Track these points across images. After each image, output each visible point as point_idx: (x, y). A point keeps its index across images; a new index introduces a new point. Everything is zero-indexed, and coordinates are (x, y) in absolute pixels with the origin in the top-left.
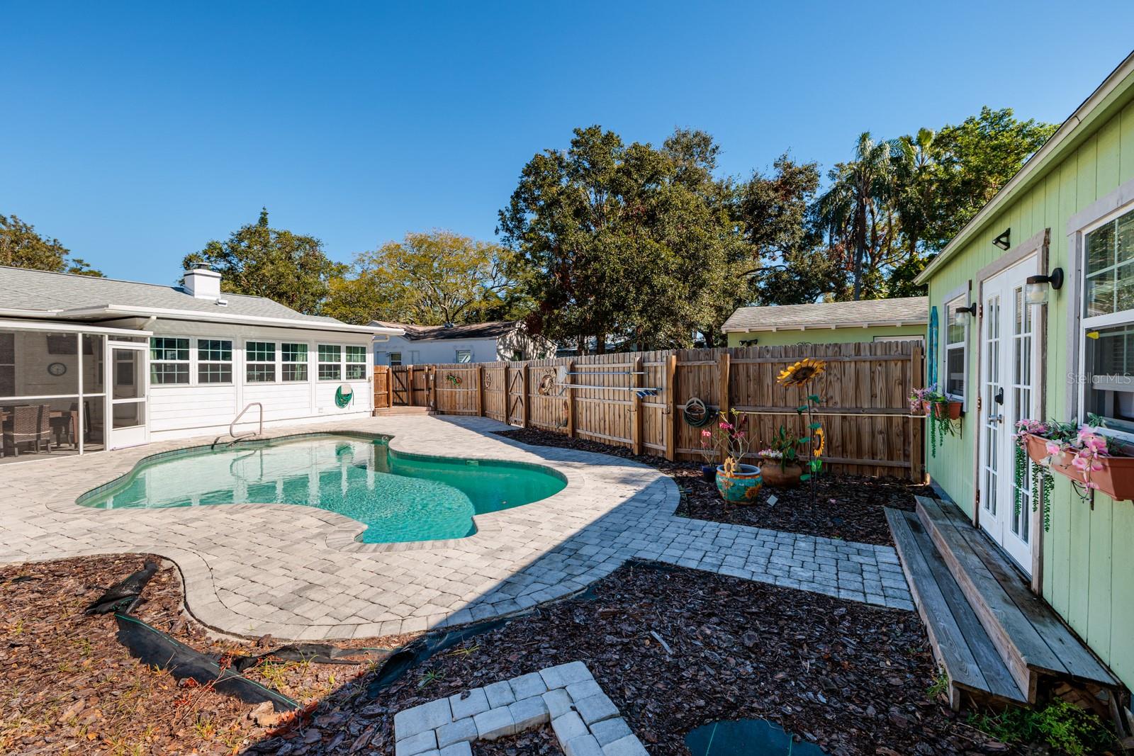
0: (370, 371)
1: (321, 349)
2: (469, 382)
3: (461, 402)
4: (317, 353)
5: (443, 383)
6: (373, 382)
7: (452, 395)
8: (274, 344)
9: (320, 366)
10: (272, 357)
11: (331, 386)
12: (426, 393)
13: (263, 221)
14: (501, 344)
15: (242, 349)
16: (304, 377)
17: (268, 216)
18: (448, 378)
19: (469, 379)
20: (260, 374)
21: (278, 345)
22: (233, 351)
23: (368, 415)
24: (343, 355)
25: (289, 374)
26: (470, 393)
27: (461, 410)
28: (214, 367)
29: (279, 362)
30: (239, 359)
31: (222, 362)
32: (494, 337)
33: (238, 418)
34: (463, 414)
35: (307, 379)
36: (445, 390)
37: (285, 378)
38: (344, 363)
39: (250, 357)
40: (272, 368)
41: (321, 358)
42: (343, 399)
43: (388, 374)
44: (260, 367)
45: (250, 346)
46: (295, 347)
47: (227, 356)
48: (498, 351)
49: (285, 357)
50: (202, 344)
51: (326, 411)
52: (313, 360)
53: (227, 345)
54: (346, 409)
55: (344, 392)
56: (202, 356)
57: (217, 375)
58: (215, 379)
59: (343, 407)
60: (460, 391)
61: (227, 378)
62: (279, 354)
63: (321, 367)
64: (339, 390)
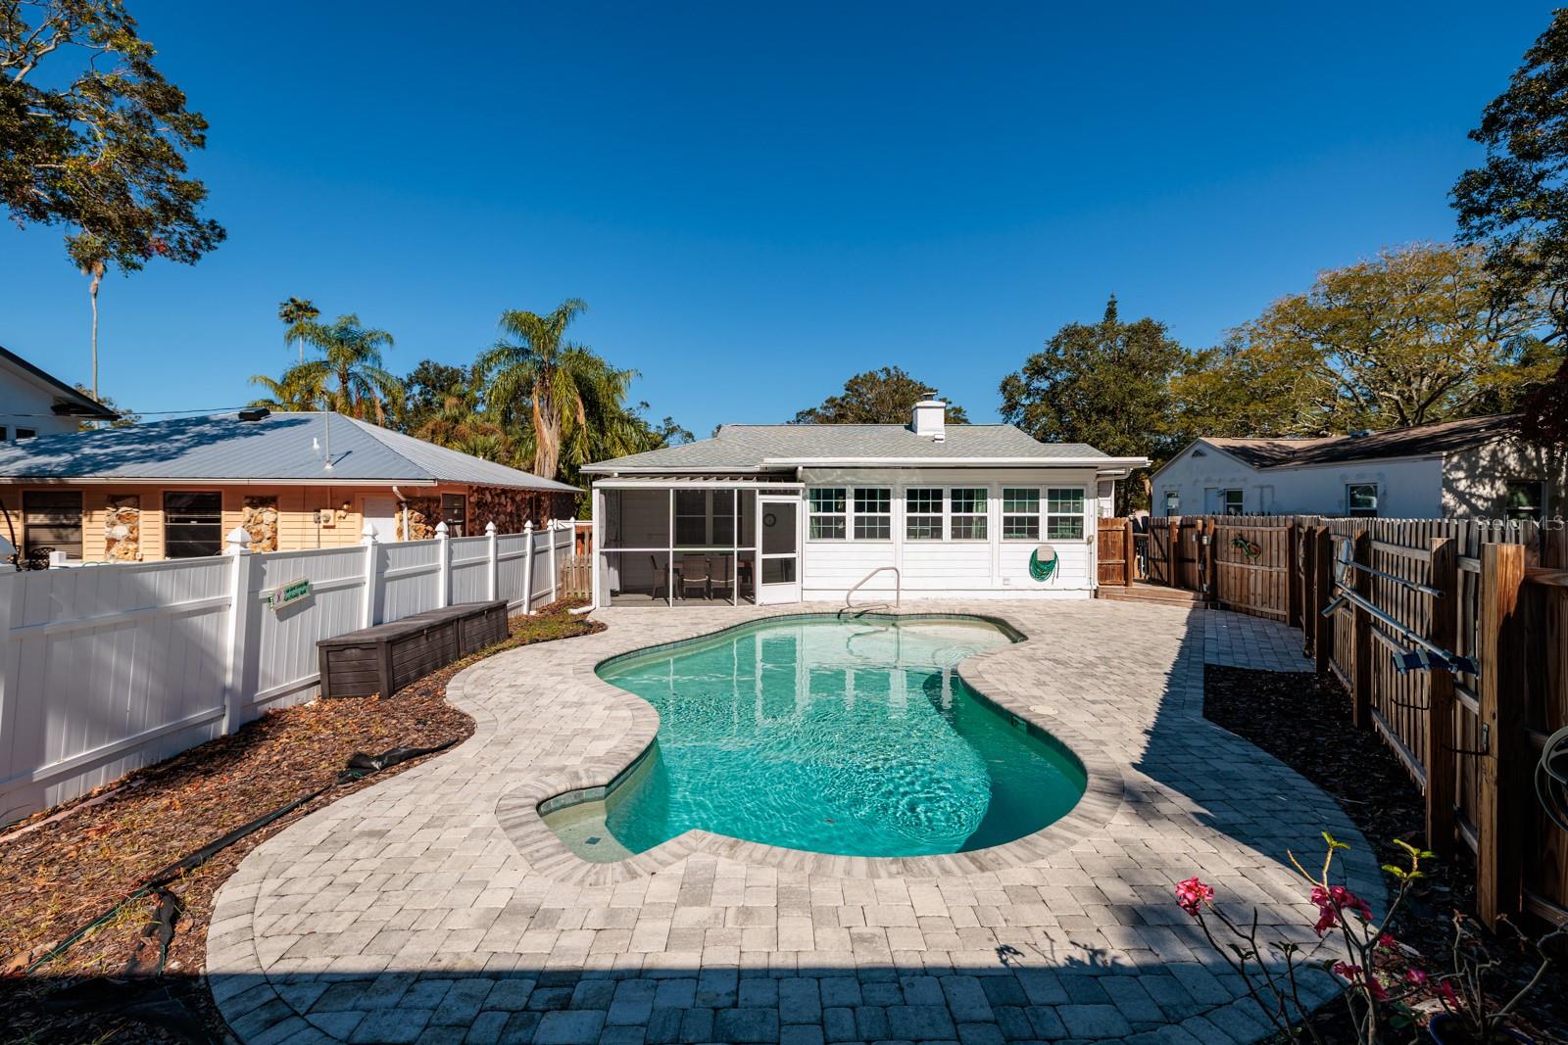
0: (1090, 528)
1: (1008, 494)
2: (1275, 553)
3: (1259, 591)
4: (1002, 500)
5: (1227, 551)
6: (1095, 543)
7: (1243, 577)
8: (941, 491)
9: (1006, 518)
10: (938, 508)
11: (1023, 549)
12: (1198, 567)
13: (1111, 313)
14: (1457, 467)
15: (902, 498)
16: (983, 534)
17: (1117, 306)
18: (1236, 544)
19: (1275, 547)
20: (924, 529)
21: (947, 492)
22: (892, 501)
23: (1086, 595)
24: (1044, 503)
25: (962, 530)
26: (1275, 574)
27: (1259, 608)
28: (872, 520)
29: (947, 514)
30: (898, 509)
31: (879, 514)
32: (1435, 454)
33: (861, 583)
34: (1262, 615)
35: (985, 537)
36: (1231, 564)
37: (956, 534)
38: (1044, 513)
39: (911, 508)
40: (939, 521)
41: (1007, 507)
42: (1041, 568)
43: (1126, 532)
44: (924, 521)
45: (911, 494)
46: (970, 494)
47: (886, 508)
48: (1449, 485)
49: (956, 508)
50: (859, 494)
51: (1015, 583)
52: (995, 511)
53: (886, 494)
54: (1047, 583)
55: (1041, 557)
56: (859, 508)
57: (874, 530)
58: (872, 534)
59: (1043, 579)
60: (1257, 569)
61: (885, 534)
62: (947, 503)
63: (1008, 521)
64: (1035, 554)
